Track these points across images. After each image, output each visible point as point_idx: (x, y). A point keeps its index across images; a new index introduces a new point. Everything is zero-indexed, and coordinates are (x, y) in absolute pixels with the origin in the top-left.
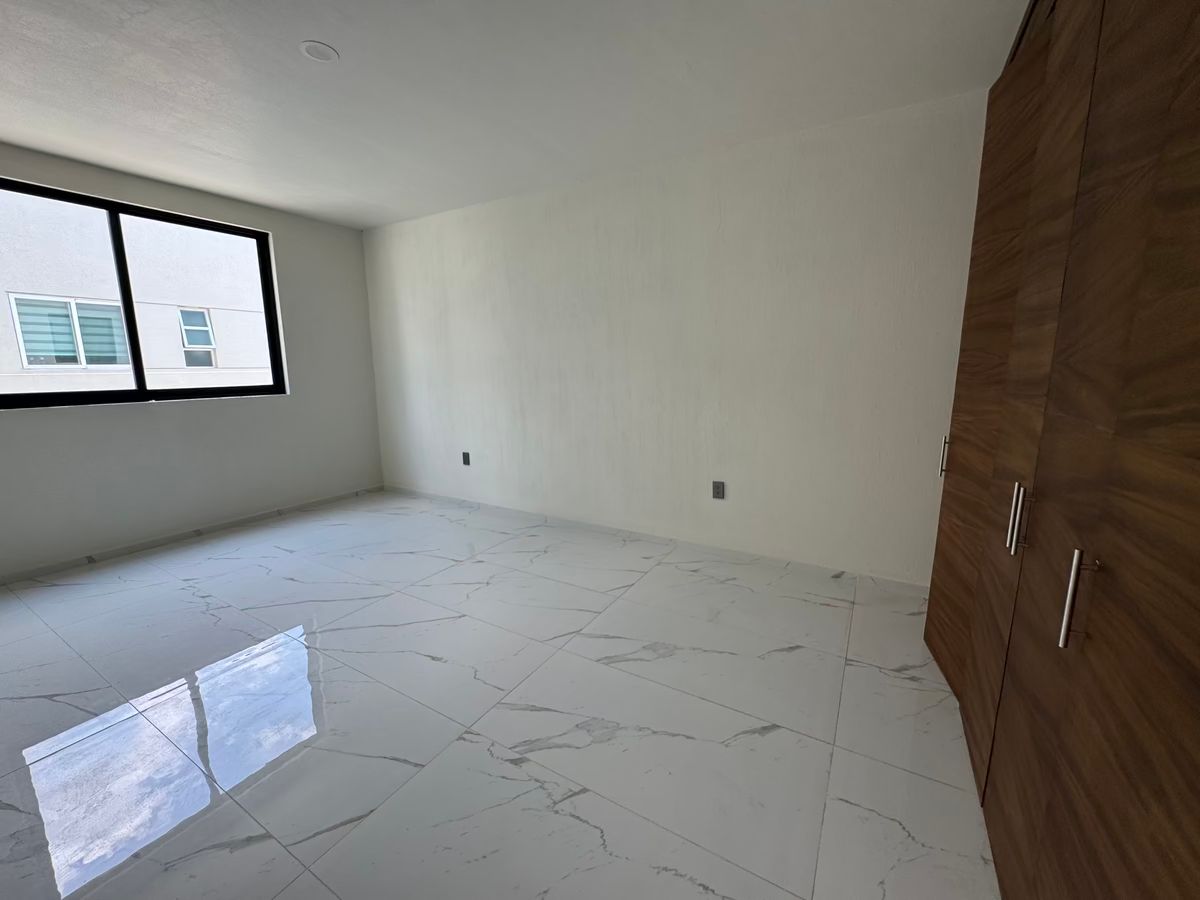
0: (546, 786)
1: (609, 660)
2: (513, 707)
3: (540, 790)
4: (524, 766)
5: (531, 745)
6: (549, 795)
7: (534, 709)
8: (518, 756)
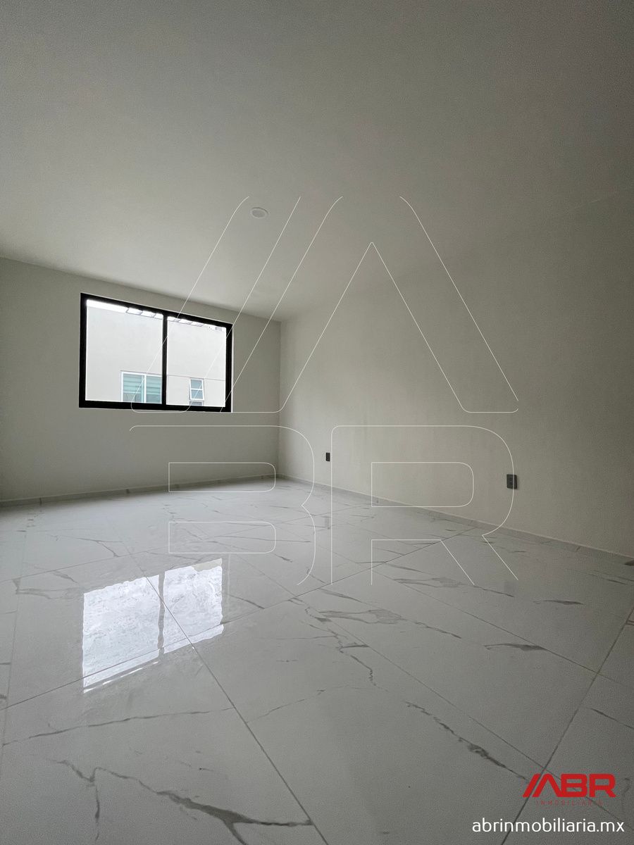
0: (338, 636)
1: (403, 581)
2: (327, 592)
3: (334, 638)
4: (327, 623)
5: (335, 614)
6: (340, 642)
7: (342, 596)
8: (323, 617)
